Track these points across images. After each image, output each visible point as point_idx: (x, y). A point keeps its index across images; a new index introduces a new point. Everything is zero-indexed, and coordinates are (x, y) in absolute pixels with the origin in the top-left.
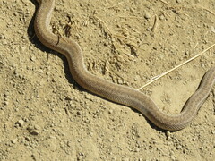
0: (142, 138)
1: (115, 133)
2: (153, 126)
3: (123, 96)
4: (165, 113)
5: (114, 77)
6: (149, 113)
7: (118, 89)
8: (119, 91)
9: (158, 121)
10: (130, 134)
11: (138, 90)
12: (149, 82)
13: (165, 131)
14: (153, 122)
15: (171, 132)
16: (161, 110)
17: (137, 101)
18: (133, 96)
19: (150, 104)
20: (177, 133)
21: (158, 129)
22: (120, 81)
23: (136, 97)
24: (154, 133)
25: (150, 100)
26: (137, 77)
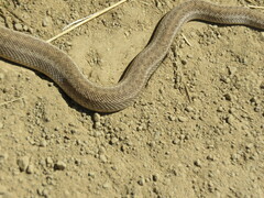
0: (53, 123)
1: (8, 113)
2: (71, 103)
3: (23, 51)
4: (91, 81)
5: (8, 18)
6: (65, 81)
7: (14, 38)
8: (16, 43)
9: (80, 96)
10: (31, 116)
11: (49, 41)
12: (67, 29)
13: (91, 113)
14: (72, 96)
15: (102, 114)
16: (86, 77)
17: (46, 60)
18: (39, 51)
19: (67, 65)
20: (111, 117)
21: (80, 109)
22: (18, 26)
23: (45, 54)
24: (72, 116)
25: (68, 60)
26: (48, 20)
